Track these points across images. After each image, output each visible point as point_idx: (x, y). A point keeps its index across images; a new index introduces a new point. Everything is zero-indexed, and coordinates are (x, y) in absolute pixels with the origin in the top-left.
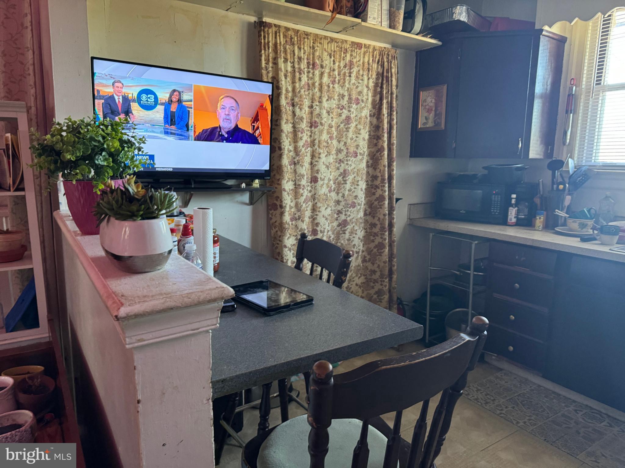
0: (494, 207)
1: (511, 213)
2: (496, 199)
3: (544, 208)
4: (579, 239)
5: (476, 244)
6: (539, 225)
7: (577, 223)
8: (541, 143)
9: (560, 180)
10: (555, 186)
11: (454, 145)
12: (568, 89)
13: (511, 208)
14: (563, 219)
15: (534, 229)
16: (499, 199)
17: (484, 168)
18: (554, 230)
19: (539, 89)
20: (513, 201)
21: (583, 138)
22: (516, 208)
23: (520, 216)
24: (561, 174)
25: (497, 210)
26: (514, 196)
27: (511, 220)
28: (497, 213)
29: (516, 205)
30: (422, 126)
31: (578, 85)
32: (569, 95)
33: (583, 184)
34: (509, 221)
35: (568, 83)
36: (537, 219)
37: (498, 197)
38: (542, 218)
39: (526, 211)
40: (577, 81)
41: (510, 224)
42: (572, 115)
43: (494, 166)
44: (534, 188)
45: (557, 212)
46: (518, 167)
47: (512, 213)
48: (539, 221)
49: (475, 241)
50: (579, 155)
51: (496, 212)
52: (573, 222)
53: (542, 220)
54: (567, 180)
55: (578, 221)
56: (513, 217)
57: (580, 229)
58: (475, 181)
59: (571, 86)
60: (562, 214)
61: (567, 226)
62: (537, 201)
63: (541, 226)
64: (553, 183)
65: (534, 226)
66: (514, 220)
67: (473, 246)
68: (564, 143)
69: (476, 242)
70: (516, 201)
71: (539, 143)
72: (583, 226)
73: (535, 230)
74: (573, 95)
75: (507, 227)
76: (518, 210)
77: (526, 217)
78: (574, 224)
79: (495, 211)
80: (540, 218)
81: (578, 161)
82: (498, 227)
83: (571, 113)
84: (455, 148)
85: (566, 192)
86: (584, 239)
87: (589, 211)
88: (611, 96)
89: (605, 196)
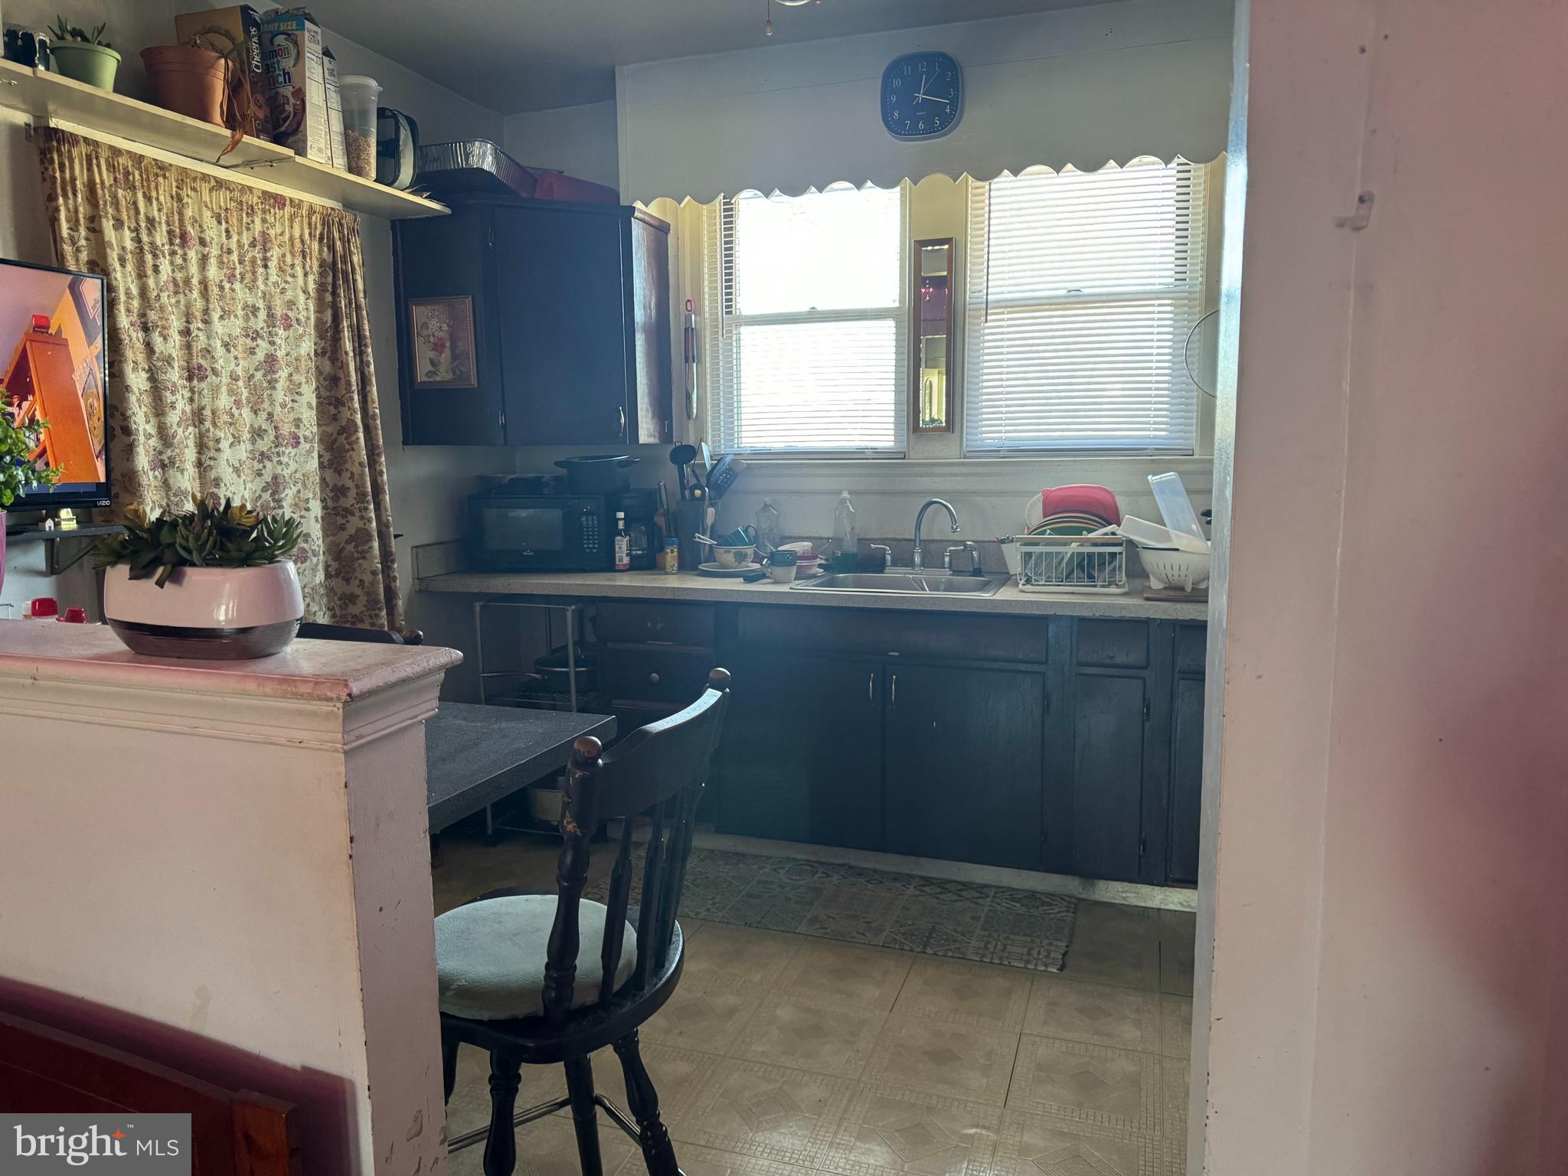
0: (588, 539)
1: (620, 548)
2: (590, 522)
3: (673, 534)
4: (742, 580)
5: (573, 611)
6: (673, 563)
7: (732, 553)
8: (653, 417)
9: (693, 481)
10: (687, 492)
11: (501, 420)
12: (683, 318)
13: (618, 538)
14: (707, 549)
15: (663, 572)
16: (595, 522)
17: (556, 464)
18: (697, 569)
19: (639, 315)
20: (621, 525)
21: (715, 405)
22: (628, 537)
23: (634, 552)
24: (693, 471)
25: (594, 544)
26: (621, 515)
27: (621, 560)
28: (595, 551)
29: (626, 531)
30: (425, 379)
31: (699, 313)
32: (686, 330)
33: (729, 486)
34: (617, 562)
35: (683, 307)
36: (667, 553)
37: (593, 519)
38: (676, 550)
39: (644, 541)
40: (693, 305)
41: (621, 568)
42: (695, 364)
43: (576, 460)
44: (651, 499)
45: (699, 538)
46: (620, 461)
47: (622, 545)
48: (671, 557)
49: (571, 606)
50: (713, 436)
51: (594, 548)
52: (725, 552)
53: (676, 554)
54: (703, 481)
55: (734, 549)
56: (625, 555)
57: (737, 564)
58: (546, 491)
59: (687, 313)
60: (707, 540)
61: (716, 562)
62: (660, 520)
63: (676, 565)
64: (683, 487)
65: (665, 569)
66: (626, 560)
67: (569, 614)
68: (689, 417)
69: (573, 607)
70: (625, 525)
71: (650, 415)
72: (741, 557)
73: (667, 574)
74: (692, 329)
75: (618, 574)
76: (630, 540)
77: (645, 552)
78: (727, 556)
79: (591, 546)
80: (672, 551)
81: (714, 447)
82: (602, 575)
83: (694, 362)
84: (504, 426)
85: (707, 502)
86: (751, 578)
87: (746, 531)
88: (748, 335)
89: (763, 505)
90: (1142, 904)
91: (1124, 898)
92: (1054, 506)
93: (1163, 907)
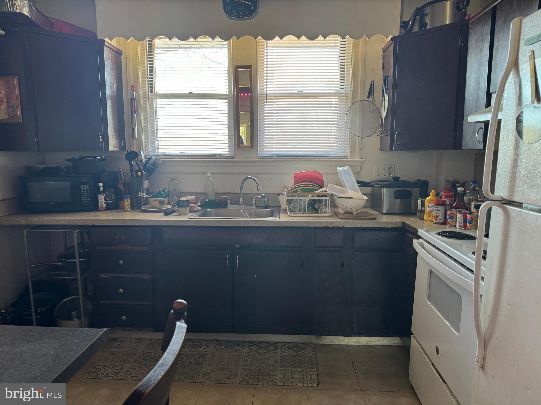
0: (84, 196)
1: (101, 200)
2: (85, 188)
3: (128, 193)
4: (163, 214)
5: (77, 233)
6: (128, 206)
7: (157, 201)
8: (116, 138)
9: (137, 168)
10: (134, 173)
11: (36, 139)
12: (129, 94)
13: (100, 195)
14: (145, 199)
15: (123, 211)
16: (88, 188)
17: (67, 160)
18: (141, 209)
19: (108, 91)
20: (101, 189)
21: (147, 134)
22: (105, 195)
23: (108, 202)
24: (137, 163)
25: (87, 198)
26: (101, 184)
27: (102, 205)
28: (88, 201)
29: (104, 192)
31: (138, 92)
32: (131, 99)
33: (154, 171)
34: (100, 207)
35: (129, 89)
36: (125, 202)
38: (129, 200)
39: (113, 196)
40: (134, 88)
41: (102, 209)
42: (136, 115)
43: (77, 158)
44: (116, 176)
45: (141, 194)
46: (100, 159)
48: (127, 203)
49: (76, 230)
50: (145, 148)
51: (87, 200)
52: (154, 201)
53: (129, 202)
54: (142, 168)
55: (158, 199)
56: (103, 203)
57: (160, 206)
58: (62, 173)
59: (132, 91)
60: (144, 195)
61: (149, 205)
62: (121, 186)
63: (130, 207)
64: (132, 171)
65: (124, 209)
66: (104, 205)
67: (75, 235)
68: (134, 138)
70: (103, 189)
71: (114, 137)
72: (162, 203)
73: (125, 211)
74: (134, 99)
75: (100, 212)
76: (106, 196)
77: (114, 201)
78: (155, 203)
79: (86, 199)
81: (146, 153)
82: (92, 213)
84: (37, 142)
85: (144, 177)
86: (167, 213)
87: (164, 191)
88: (160, 103)
89: (171, 179)
90: (340, 344)
91: (333, 342)
92: (299, 179)
93: (348, 344)
